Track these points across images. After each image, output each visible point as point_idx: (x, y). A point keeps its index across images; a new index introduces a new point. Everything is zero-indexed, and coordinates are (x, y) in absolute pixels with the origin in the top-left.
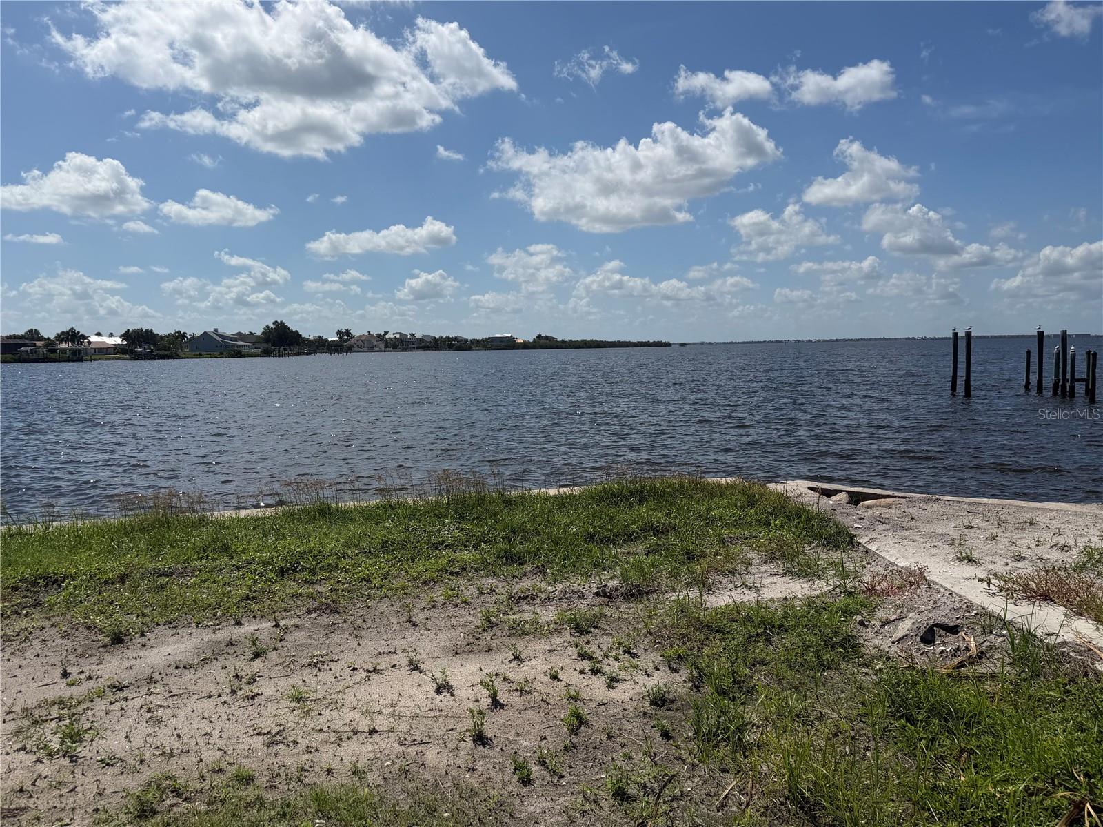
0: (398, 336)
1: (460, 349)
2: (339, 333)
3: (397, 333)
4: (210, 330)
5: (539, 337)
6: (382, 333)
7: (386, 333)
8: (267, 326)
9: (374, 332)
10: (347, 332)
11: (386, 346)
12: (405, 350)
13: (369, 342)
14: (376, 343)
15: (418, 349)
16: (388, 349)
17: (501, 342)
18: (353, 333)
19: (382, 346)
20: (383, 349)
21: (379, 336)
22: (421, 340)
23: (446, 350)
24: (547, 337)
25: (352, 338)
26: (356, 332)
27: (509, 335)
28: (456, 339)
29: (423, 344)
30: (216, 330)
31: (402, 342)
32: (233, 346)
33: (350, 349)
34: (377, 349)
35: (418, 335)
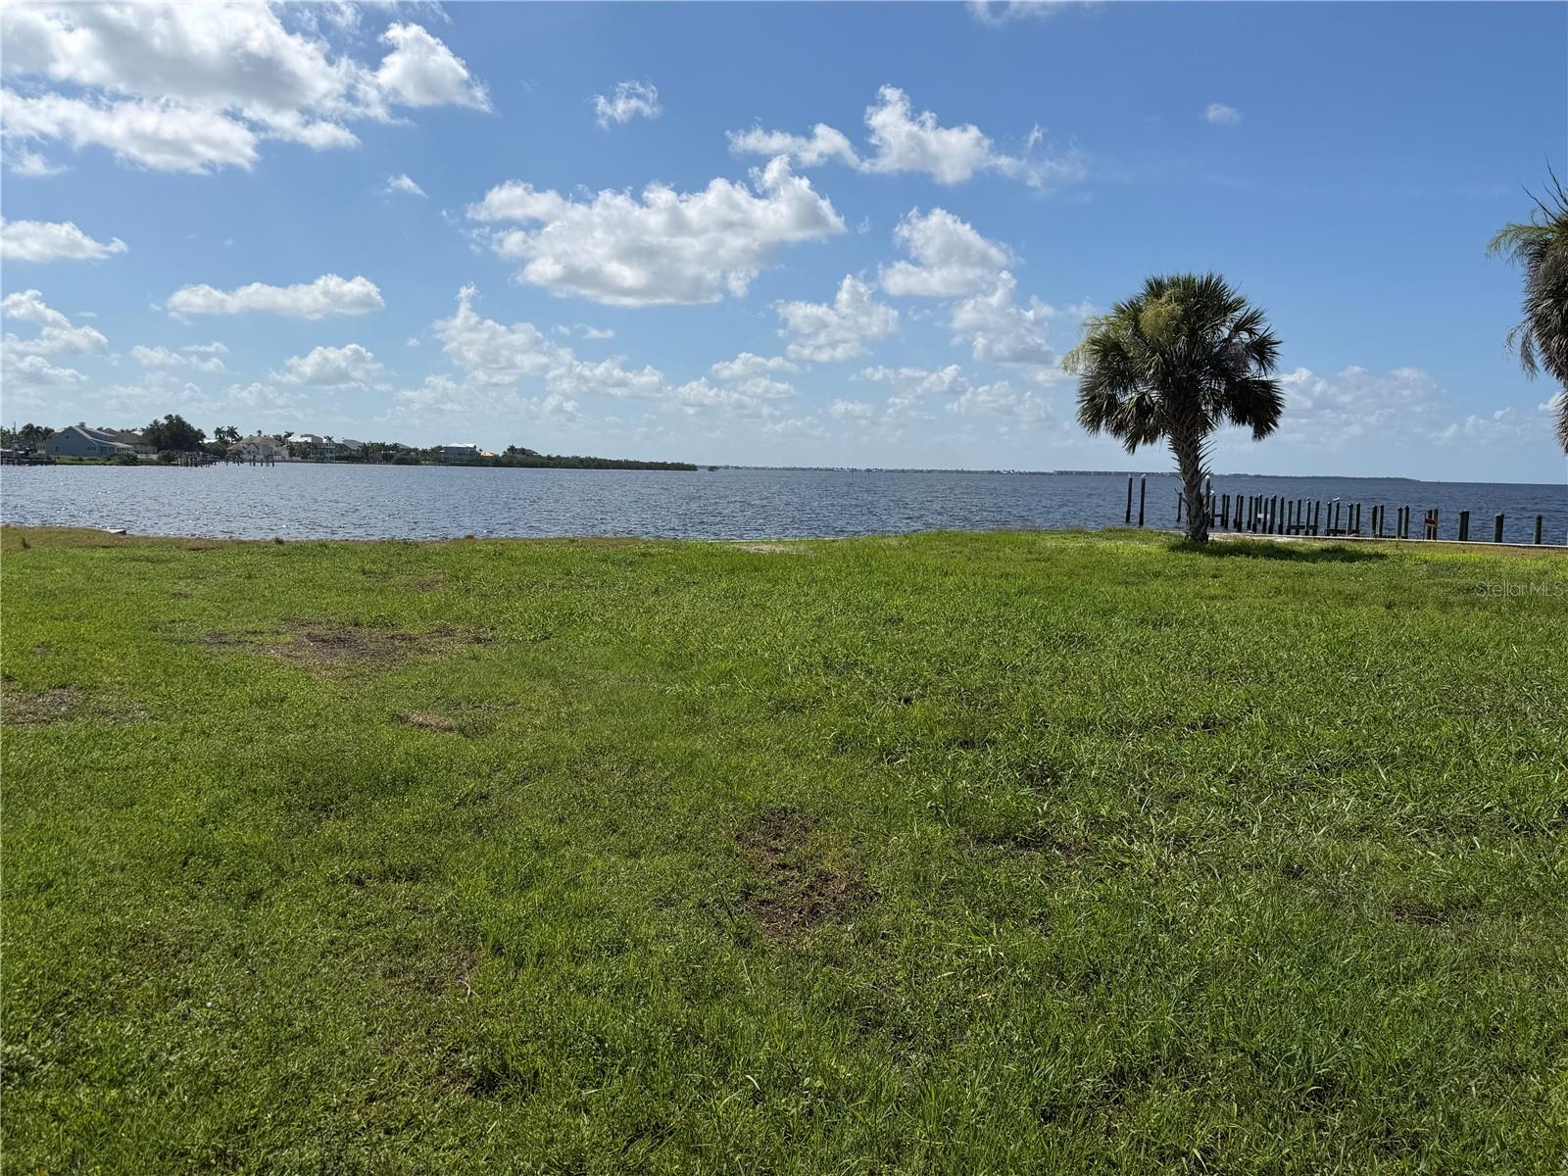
0: (309, 440)
1: (401, 462)
2: (218, 431)
3: (306, 436)
4: (74, 424)
5: (512, 449)
6: (283, 436)
7: (290, 435)
8: (156, 422)
9: (270, 432)
10: (232, 432)
11: (292, 454)
12: (321, 460)
13: (266, 446)
14: (276, 449)
15: (340, 459)
16: (294, 458)
17: (460, 454)
18: (240, 432)
19: (286, 453)
20: (287, 458)
21: (278, 438)
22: (342, 447)
23: (380, 462)
24: (523, 451)
25: (237, 440)
26: (244, 432)
27: (472, 446)
28: (395, 447)
29: (345, 454)
30: (82, 425)
31: (316, 448)
32: (113, 448)
33: (237, 457)
34: (276, 458)
35: (338, 440)
